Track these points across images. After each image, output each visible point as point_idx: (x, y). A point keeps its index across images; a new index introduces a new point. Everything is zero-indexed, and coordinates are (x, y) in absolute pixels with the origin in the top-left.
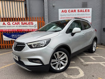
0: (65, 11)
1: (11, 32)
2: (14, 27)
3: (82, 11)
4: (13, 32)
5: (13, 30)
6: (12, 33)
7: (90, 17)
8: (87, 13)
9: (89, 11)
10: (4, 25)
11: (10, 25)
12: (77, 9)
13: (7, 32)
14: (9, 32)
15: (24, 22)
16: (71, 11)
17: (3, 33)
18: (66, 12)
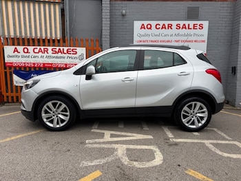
0: (149, 26)
1: (30, 68)
2: (36, 59)
3: (187, 27)
4: (35, 68)
5: (34, 64)
6: (32, 70)
7: (203, 41)
8: (198, 31)
9: (201, 27)
10: (16, 53)
11: (27, 54)
12: (174, 23)
13: (23, 69)
14: (25, 67)
15: (58, 48)
16: (161, 27)
17: (13, 69)
18: (150, 28)
